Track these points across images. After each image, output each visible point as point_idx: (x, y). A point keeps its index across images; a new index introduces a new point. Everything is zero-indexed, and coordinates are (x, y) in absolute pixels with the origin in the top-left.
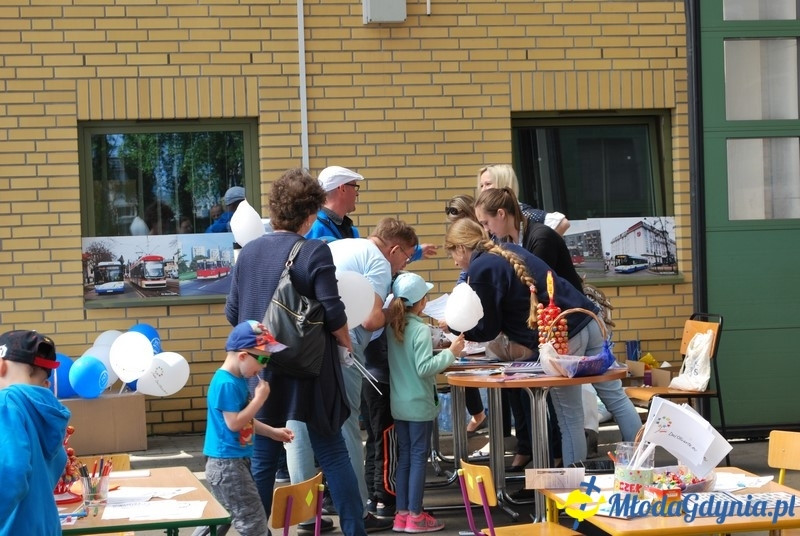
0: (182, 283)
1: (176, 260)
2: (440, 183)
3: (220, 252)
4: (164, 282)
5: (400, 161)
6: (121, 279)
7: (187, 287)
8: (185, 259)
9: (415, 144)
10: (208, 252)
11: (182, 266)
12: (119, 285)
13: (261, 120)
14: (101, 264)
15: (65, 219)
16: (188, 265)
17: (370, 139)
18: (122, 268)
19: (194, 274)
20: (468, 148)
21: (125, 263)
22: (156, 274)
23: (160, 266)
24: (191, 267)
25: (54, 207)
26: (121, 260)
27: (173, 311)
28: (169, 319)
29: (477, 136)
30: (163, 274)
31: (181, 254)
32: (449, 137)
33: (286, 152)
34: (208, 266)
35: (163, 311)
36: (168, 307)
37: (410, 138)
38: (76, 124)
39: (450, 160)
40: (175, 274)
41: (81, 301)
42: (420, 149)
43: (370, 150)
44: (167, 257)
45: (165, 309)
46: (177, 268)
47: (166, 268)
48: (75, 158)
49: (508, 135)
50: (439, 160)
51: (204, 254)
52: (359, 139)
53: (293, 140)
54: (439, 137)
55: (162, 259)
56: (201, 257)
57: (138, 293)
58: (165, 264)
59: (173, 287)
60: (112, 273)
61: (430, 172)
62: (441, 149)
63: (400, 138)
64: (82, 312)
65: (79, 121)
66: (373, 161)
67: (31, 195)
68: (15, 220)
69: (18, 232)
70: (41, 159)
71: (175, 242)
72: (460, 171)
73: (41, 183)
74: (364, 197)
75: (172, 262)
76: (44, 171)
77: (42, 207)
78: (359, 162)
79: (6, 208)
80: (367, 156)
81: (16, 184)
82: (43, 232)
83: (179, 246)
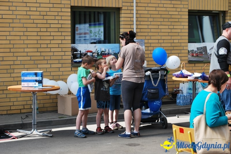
1: (96, 52)
2: (170, 31)
3: (109, 50)
5: (159, 23)
6: (81, 58)
8: (98, 52)
9: (164, 18)
10: (105, 50)
11: (98, 54)
12: (80, 60)
13: (123, 9)
14: (75, 53)
15: (67, 38)
16: (100, 54)
17: (152, 16)
18: (81, 54)
19: (101, 57)
20: (177, 20)
21: (82, 53)
23: (92, 54)
24: (101, 55)
25: (63, 34)
26: (80, 52)
29: (179, 17)
31: (97, 50)
32: (173, 17)
33: (129, 19)
34: (105, 54)
35: (94, 68)
37: (163, 16)
38: (70, 7)
39: (173, 24)
40: (96, 56)
41: (70, 64)
42: (165, 20)
43: (152, 20)
44: (94, 51)
46: (96, 55)
47: (94, 55)
48: (69, 18)
49: (187, 17)
50: (169, 23)
51: (104, 50)
52: (149, 16)
53: (131, 15)
54: (170, 16)
56: (103, 51)
58: (93, 53)
60: (78, 56)
61: (167, 27)
62: (170, 20)
63: (159, 16)
64: (71, 68)
66: (152, 23)
67: (57, 30)
68: (51, 38)
69: (52, 42)
70: (59, 18)
71: (95, 46)
72: (175, 27)
73: (60, 26)
74: (150, 34)
75: (95, 53)
76: (60, 22)
77: (60, 34)
78: (149, 23)
79: (48, 34)
80: (151, 21)
81: (52, 26)
82: (60, 42)
83: (97, 47)
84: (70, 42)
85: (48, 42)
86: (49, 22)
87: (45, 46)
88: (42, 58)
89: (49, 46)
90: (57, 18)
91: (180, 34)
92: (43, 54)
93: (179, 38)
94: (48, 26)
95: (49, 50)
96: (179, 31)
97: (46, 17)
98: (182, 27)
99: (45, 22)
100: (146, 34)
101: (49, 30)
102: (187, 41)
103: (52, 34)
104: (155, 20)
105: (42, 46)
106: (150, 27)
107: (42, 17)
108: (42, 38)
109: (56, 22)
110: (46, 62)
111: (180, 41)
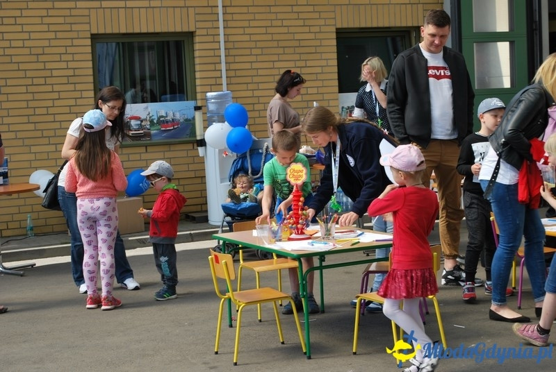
0: (153, 132)
1: (148, 119)
3: (173, 114)
4: (142, 132)
5: (275, 58)
7: (155, 135)
8: (153, 118)
9: (284, 47)
10: (167, 113)
11: (152, 121)
13: (197, 34)
15: (85, 94)
16: (155, 121)
17: (259, 44)
19: (159, 127)
20: (313, 50)
22: (137, 127)
23: (139, 122)
24: (157, 123)
25: (79, 87)
27: (149, 149)
28: (147, 154)
29: (318, 43)
30: (141, 127)
31: (151, 115)
32: (303, 43)
33: (211, 53)
34: (167, 122)
35: (143, 149)
36: (146, 147)
37: (281, 44)
38: (90, 36)
39: (303, 57)
40: (148, 127)
42: (287, 50)
43: (259, 51)
44: (143, 117)
45: (145, 148)
46: (149, 123)
47: (143, 124)
48: (89, 57)
49: (334, 42)
50: (297, 57)
51: (164, 115)
52: (253, 45)
53: (215, 46)
54: (296, 44)
55: (140, 118)
56: (162, 117)
57: (127, 138)
58: (142, 121)
59: (147, 135)
62: (298, 50)
63: (275, 44)
65: (92, 35)
66: (260, 58)
67: (65, 80)
68: (55, 96)
69: (57, 103)
70: (69, 57)
71: (147, 108)
72: (309, 63)
73: (70, 72)
74: (256, 79)
75: (146, 120)
76: (71, 65)
77: (71, 87)
78: (253, 58)
79: (49, 88)
80: (257, 55)
81: (55, 73)
82: (72, 102)
83: (149, 110)
85: (50, 103)
86: (49, 66)
87: (44, 111)
88: (39, 134)
89: (51, 111)
90: (64, 57)
91: (320, 77)
92: (39, 126)
93: (320, 83)
94: (48, 73)
95: (51, 118)
96: (319, 70)
97: (42, 58)
98: (324, 63)
99: (41, 66)
100: (248, 80)
101: (49, 81)
102: (337, 89)
103: (56, 88)
104: (265, 51)
105: (38, 111)
106: (255, 65)
107: (34, 58)
108: (37, 96)
109: (64, 65)
110: (46, 141)
111: (321, 90)
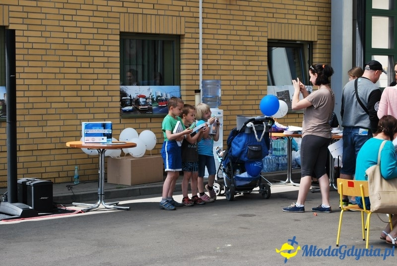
0: (154, 107)
2: (244, 68)
3: (166, 94)
4: (147, 107)
5: (231, 57)
6: (131, 105)
7: (155, 109)
8: (153, 97)
9: (237, 50)
10: (162, 94)
11: (153, 99)
12: (130, 108)
13: (186, 36)
14: (123, 98)
16: (155, 100)
17: (223, 47)
18: (131, 100)
19: (157, 104)
20: (253, 53)
21: (132, 98)
22: (144, 103)
23: (145, 100)
24: (156, 101)
25: (110, 71)
26: (130, 96)
27: (153, 120)
28: (151, 124)
29: (256, 49)
30: (146, 103)
31: (152, 95)
32: (248, 48)
33: (193, 51)
34: (162, 100)
35: (148, 120)
36: (151, 118)
37: (236, 48)
39: (248, 58)
40: (150, 103)
41: (119, 114)
42: (238, 53)
43: (222, 52)
44: (147, 96)
45: (150, 119)
46: (151, 101)
47: (147, 101)
48: (118, 49)
49: (266, 49)
50: (244, 58)
51: (160, 95)
52: (218, 47)
53: (195, 46)
54: (244, 48)
55: (145, 97)
56: (159, 96)
57: (138, 112)
58: (146, 99)
59: (150, 109)
60: (128, 102)
61: (241, 63)
62: (246, 53)
63: (231, 48)
64: (119, 120)
65: (120, 32)
66: (223, 57)
67: (101, 65)
68: (95, 77)
69: (97, 82)
70: (105, 48)
71: (149, 89)
72: (251, 63)
73: (105, 60)
74: (220, 72)
75: (149, 98)
76: (107, 54)
77: (105, 71)
78: (218, 57)
79: (91, 71)
80: (221, 55)
81: (96, 59)
82: (105, 82)
83: (151, 90)
84: (118, 82)
85: (91, 82)
86: (92, 54)
87: (87, 88)
88: (83, 105)
89: (92, 88)
90: (103, 48)
91: (257, 73)
92: (84, 99)
93: (256, 78)
94: (91, 59)
95: (91, 93)
96: (256, 68)
97: (88, 48)
98: (259, 63)
99: (87, 53)
100: (215, 72)
101: (92, 65)
102: (266, 83)
103: (96, 71)
104: (226, 52)
105: (84, 88)
106: (220, 62)
107: (82, 47)
108: (84, 76)
109: (101, 54)
110: (87, 111)
111: (258, 83)
